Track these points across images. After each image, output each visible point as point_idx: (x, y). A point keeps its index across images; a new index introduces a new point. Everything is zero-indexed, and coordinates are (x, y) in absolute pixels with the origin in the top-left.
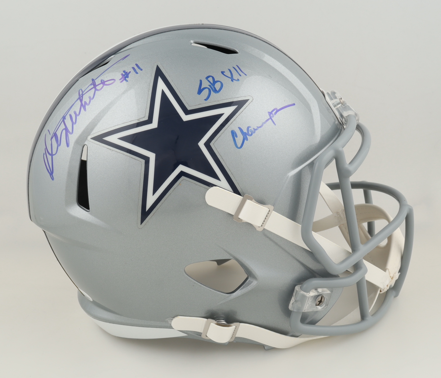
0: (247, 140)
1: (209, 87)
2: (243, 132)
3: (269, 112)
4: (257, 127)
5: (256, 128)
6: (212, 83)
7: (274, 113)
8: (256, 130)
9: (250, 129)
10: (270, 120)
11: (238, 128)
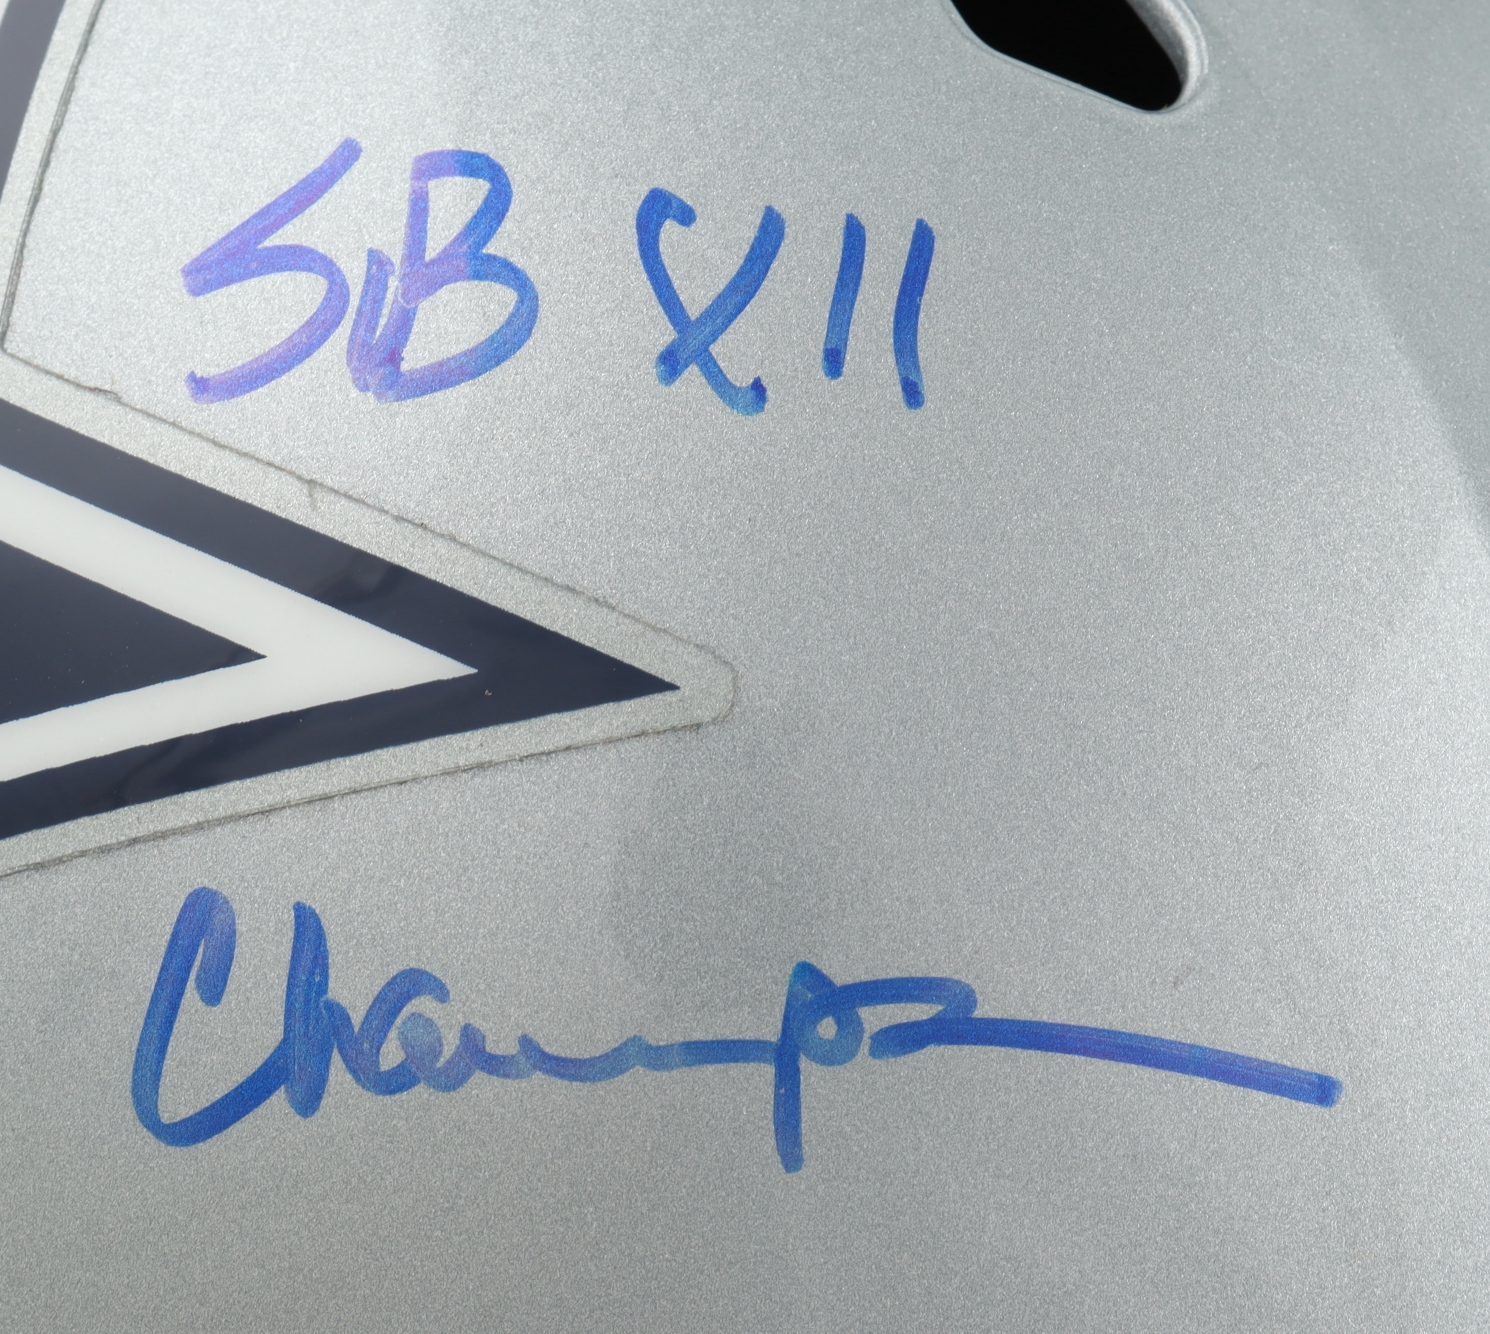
0: (308, 1104)
1: (355, 273)
2: (323, 988)
3: (807, 973)
4: (526, 1042)
5: (502, 1043)
6: (434, 247)
7: (875, 1017)
8: (496, 1065)
9: (424, 1005)
10: (764, 1074)
11: (289, 917)
